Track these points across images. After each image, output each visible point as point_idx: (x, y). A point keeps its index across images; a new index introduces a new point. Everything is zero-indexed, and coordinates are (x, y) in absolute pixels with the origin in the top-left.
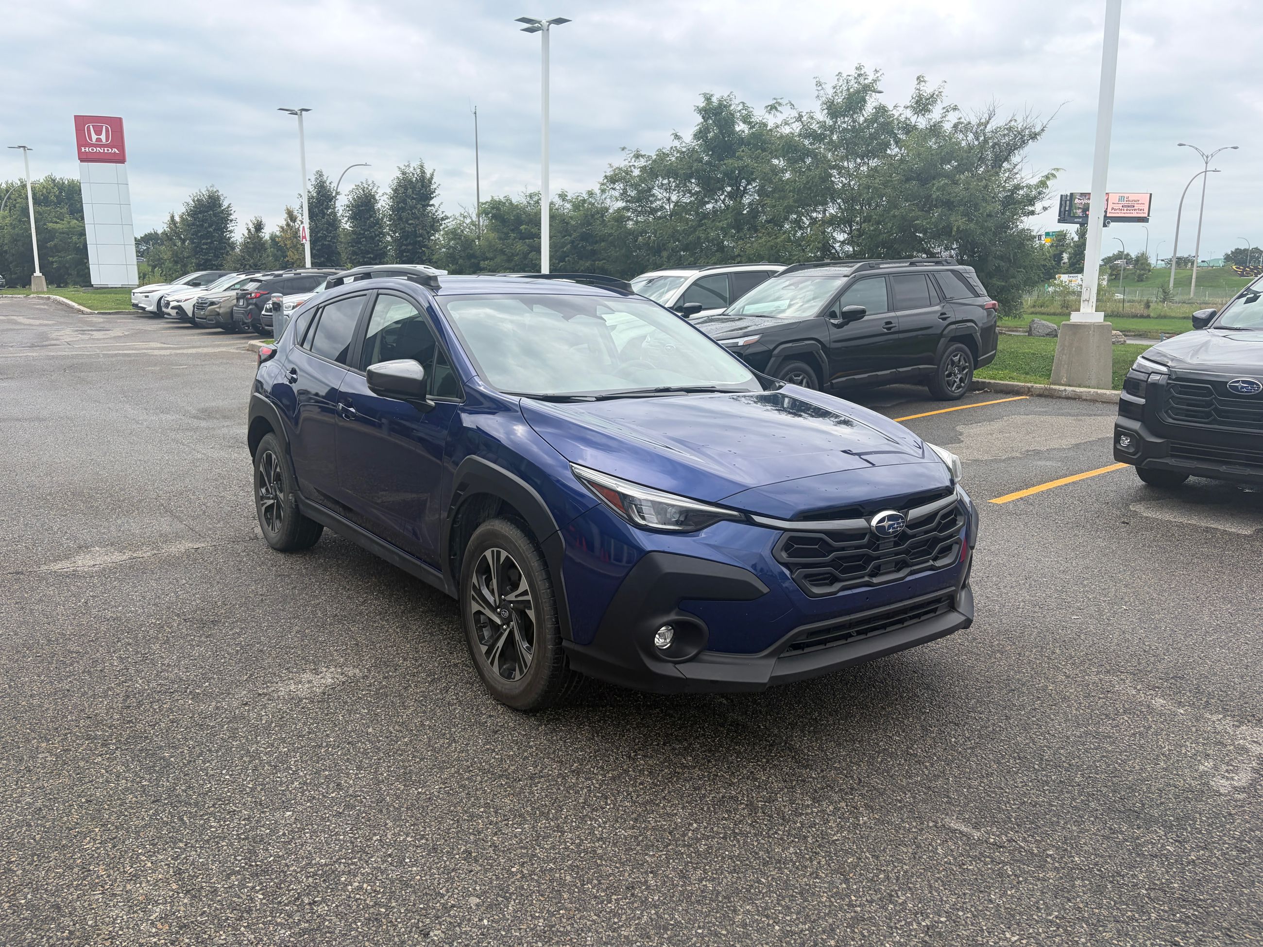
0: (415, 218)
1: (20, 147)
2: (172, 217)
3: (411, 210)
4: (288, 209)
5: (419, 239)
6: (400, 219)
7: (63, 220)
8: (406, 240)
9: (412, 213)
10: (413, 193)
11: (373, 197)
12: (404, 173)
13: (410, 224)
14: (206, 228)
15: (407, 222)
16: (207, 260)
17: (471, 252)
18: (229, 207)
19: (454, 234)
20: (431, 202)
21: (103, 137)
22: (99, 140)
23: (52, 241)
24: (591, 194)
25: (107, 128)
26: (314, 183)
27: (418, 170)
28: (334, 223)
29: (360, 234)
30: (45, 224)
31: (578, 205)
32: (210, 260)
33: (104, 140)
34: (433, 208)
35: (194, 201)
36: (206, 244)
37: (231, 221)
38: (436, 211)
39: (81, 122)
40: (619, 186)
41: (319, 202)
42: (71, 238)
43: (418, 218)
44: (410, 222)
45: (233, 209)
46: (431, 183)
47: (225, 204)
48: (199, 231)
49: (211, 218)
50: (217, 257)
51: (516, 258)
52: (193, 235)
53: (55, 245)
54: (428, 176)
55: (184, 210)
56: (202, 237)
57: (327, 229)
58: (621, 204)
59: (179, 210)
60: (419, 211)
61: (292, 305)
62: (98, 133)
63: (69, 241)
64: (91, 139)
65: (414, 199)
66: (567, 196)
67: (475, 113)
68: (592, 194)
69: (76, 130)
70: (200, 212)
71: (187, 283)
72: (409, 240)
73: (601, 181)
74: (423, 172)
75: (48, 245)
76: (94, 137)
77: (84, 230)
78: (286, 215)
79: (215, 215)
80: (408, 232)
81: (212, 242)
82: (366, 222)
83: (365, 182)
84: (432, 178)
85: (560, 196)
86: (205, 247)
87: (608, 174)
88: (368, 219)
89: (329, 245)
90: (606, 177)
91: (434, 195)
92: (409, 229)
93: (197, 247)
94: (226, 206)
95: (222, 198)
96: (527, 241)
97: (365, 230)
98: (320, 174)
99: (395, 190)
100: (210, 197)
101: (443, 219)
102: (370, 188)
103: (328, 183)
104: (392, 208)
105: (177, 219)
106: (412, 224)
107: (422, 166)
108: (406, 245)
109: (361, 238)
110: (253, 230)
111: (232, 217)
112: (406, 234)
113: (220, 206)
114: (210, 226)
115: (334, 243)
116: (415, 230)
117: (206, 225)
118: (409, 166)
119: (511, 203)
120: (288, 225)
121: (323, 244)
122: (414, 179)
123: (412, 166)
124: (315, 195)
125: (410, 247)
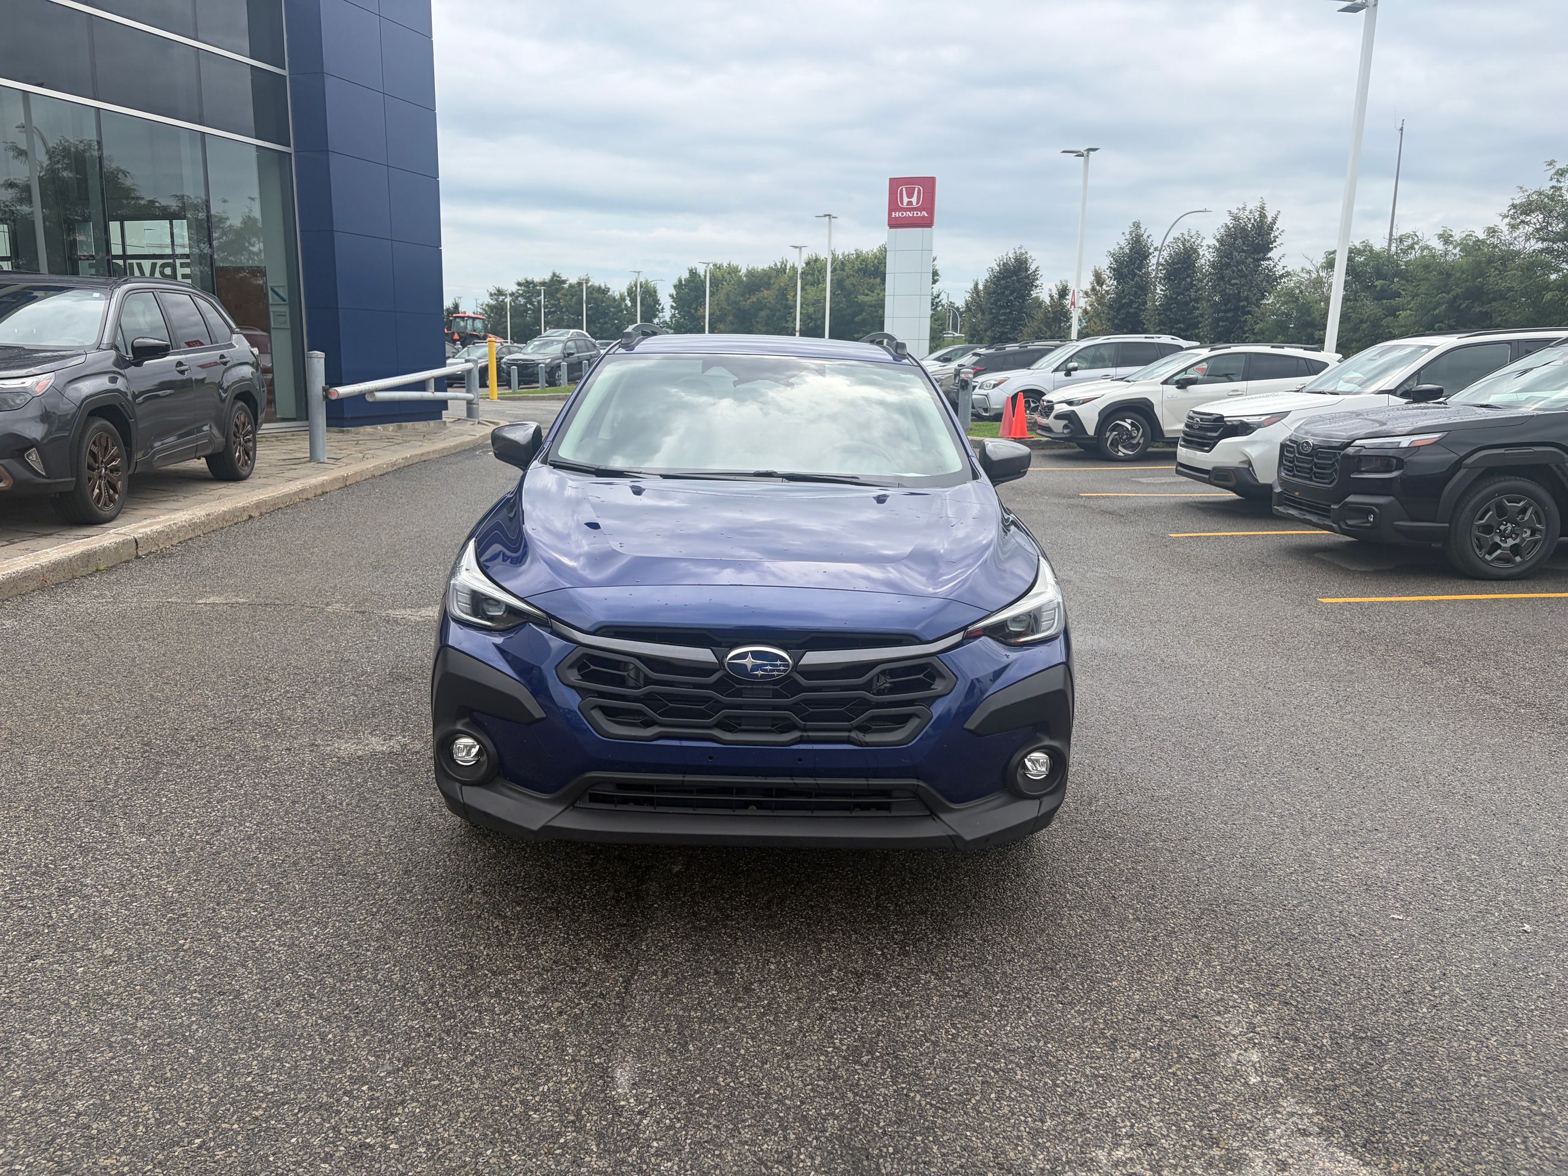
0: (1242, 277)
1: (826, 215)
2: (977, 285)
3: (1237, 267)
4: (1096, 271)
5: (1242, 304)
6: (1222, 278)
7: (873, 292)
8: (1226, 305)
9: (1239, 270)
10: (1244, 243)
11: (1195, 251)
12: (1236, 218)
13: (1233, 285)
14: (1007, 296)
15: (1229, 281)
16: (1003, 333)
17: (1309, 319)
18: (1036, 271)
19: (1291, 296)
20: (1270, 255)
21: (914, 200)
22: (910, 203)
23: (860, 314)
24: (1492, 231)
25: (919, 189)
26: (1128, 237)
27: (1257, 214)
28: (1143, 288)
29: (1172, 298)
30: (856, 297)
31: (1471, 247)
32: (1006, 333)
33: (914, 203)
34: (1271, 262)
35: (999, 266)
36: (1004, 314)
37: (1036, 287)
38: (1274, 266)
39: (895, 184)
40: (1536, 218)
41: (1131, 260)
42: (877, 312)
43: (1246, 276)
44: (1233, 281)
45: (1040, 273)
46: (1272, 229)
47: (1033, 268)
48: (999, 300)
49: (1014, 283)
50: (1014, 328)
51: (1365, 326)
52: (992, 304)
53: (864, 320)
54: (1269, 220)
55: (987, 276)
56: (1002, 307)
57: (1136, 293)
58: (1536, 245)
59: (983, 277)
60: (1247, 267)
61: (993, 382)
62: (910, 196)
63: (875, 314)
64: (902, 203)
65: (1243, 251)
66: (1451, 236)
67: (1402, 129)
68: (1494, 231)
69: (890, 194)
70: (1003, 278)
71: (938, 359)
72: (1229, 305)
73: (1505, 212)
74: (1263, 216)
75: (856, 319)
76: (906, 200)
77: (883, 300)
78: (1093, 278)
79: (1018, 281)
80: (1230, 295)
81: (1011, 313)
82: (1180, 284)
83: (1186, 233)
84: (1274, 222)
85: (1440, 236)
86: (1002, 318)
87: (1517, 202)
88: (1184, 279)
89: (1136, 313)
90: (1514, 206)
91: (1275, 244)
92: (1230, 290)
93: (994, 318)
94: (1034, 269)
95: (1030, 261)
96: (1385, 301)
97: (1178, 294)
98: (1137, 225)
99: (1221, 241)
100: (1016, 259)
101: (1282, 276)
102: (1193, 240)
103: (1145, 237)
104: (1213, 265)
105: (981, 287)
106: (1236, 284)
107: (1263, 208)
108: (1226, 311)
109: (1172, 304)
110: (1056, 296)
111: (1038, 282)
112: (1226, 297)
113: (1027, 270)
114: (1011, 294)
115: (1141, 310)
116: (1239, 292)
117: (1007, 292)
118: (1244, 209)
119: (1371, 251)
120: (1093, 289)
121: (1128, 312)
122: (1250, 226)
123: (1248, 209)
124: (1128, 251)
125: (1230, 315)
